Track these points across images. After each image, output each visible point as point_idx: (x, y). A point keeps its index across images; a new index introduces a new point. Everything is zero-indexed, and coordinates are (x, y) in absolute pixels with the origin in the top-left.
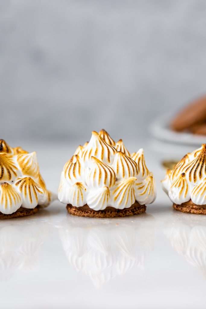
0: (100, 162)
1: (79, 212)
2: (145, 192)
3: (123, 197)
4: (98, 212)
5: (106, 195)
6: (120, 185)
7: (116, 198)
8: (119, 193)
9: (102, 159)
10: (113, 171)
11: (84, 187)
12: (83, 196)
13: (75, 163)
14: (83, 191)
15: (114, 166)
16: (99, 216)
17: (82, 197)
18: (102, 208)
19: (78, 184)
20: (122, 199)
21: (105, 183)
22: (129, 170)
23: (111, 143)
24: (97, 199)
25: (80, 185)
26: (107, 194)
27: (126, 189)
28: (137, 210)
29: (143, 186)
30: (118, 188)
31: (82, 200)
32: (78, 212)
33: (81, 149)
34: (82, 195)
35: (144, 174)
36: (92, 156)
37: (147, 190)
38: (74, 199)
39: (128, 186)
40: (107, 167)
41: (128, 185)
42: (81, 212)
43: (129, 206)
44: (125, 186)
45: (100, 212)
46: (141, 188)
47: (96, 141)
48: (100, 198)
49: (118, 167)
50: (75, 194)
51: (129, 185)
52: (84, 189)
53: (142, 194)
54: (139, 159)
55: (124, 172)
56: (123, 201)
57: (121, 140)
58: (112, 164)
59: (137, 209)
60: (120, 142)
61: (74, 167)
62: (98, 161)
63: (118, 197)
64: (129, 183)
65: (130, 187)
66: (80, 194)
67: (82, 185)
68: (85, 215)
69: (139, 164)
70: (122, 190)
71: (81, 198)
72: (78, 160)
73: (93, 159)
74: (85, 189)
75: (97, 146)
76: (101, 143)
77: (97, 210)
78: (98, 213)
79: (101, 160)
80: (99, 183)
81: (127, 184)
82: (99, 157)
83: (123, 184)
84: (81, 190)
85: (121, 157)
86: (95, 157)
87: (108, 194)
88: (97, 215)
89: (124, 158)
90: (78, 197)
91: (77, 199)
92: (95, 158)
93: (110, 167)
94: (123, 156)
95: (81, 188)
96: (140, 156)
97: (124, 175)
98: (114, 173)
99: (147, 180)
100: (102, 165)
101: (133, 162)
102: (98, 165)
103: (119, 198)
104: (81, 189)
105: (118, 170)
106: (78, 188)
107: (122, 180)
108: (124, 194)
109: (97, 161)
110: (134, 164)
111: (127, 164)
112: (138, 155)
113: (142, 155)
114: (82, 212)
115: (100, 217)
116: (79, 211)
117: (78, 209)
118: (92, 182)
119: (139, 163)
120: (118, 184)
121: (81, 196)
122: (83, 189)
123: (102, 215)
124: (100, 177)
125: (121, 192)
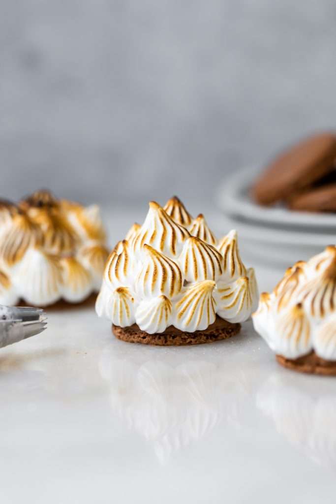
0: (158, 253)
1: (126, 335)
2: (234, 304)
3: (193, 313)
4: (154, 337)
5: (164, 311)
6: (188, 292)
7: (181, 314)
8: (187, 307)
9: (162, 248)
10: (179, 269)
11: (131, 296)
12: (130, 310)
13: (120, 255)
14: (129, 301)
15: (180, 261)
16: (155, 343)
17: (128, 312)
18: (158, 330)
19: (120, 290)
20: (192, 316)
21: (162, 290)
22: (205, 267)
23: (182, 221)
24: (150, 315)
25: (124, 293)
26: (164, 307)
27: (199, 300)
28: (220, 334)
29: (231, 294)
30: (186, 298)
31: (128, 316)
32: (124, 335)
33: (136, 230)
34: (127, 308)
35: (233, 273)
36: (145, 245)
37: (238, 299)
38: (114, 315)
39: (201, 295)
40: (168, 263)
41: (200, 293)
42: (129, 335)
43: (204, 327)
44: (196, 294)
45: (157, 336)
46: (227, 297)
47: (155, 219)
48: (154, 313)
49: (187, 263)
50: (116, 307)
51: (203, 293)
52: (131, 298)
53: (229, 308)
54: (228, 248)
55: (196, 272)
56: (193, 319)
57: (201, 216)
58: (178, 257)
59: (221, 332)
60: (199, 219)
61: (117, 262)
62: (155, 252)
63: (185, 313)
64: (203, 290)
65: (205, 297)
66: (124, 306)
67: (127, 293)
68: (134, 340)
69: (226, 256)
70: (191, 301)
71: (126, 314)
72: (125, 250)
73: (146, 248)
74: (133, 299)
75: (156, 227)
76: (162, 222)
77: (151, 332)
78: (155, 339)
79: (159, 251)
80: (153, 290)
81: (200, 291)
82: (157, 246)
83: (194, 290)
84: (125, 301)
85: (192, 245)
86: (150, 245)
87: (168, 307)
88: (153, 341)
89: (198, 247)
90: (121, 312)
91: (119, 314)
92: (149, 247)
93: (174, 263)
94: (196, 243)
95: (125, 296)
96: (230, 242)
97: (196, 276)
98: (180, 273)
99: (238, 283)
100: (159, 260)
101: (214, 254)
102: (153, 258)
103: (187, 314)
104: (126, 299)
105: (186, 267)
106: (120, 297)
107: (193, 284)
108: (194, 309)
109: (152, 252)
110: (216, 256)
111: (203, 258)
112: (226, 240)
113: (234, 241)
114: (131, 335)
115: (157, 345)
116: (126, 333)
117: (125, 329)
118: (143, 288)
119: (228, 254)
120: (185, 292)
121: (126, 311)
122: (128, 299)
123: (159, 342)
124: (154, 280)
125: (190, 305)
